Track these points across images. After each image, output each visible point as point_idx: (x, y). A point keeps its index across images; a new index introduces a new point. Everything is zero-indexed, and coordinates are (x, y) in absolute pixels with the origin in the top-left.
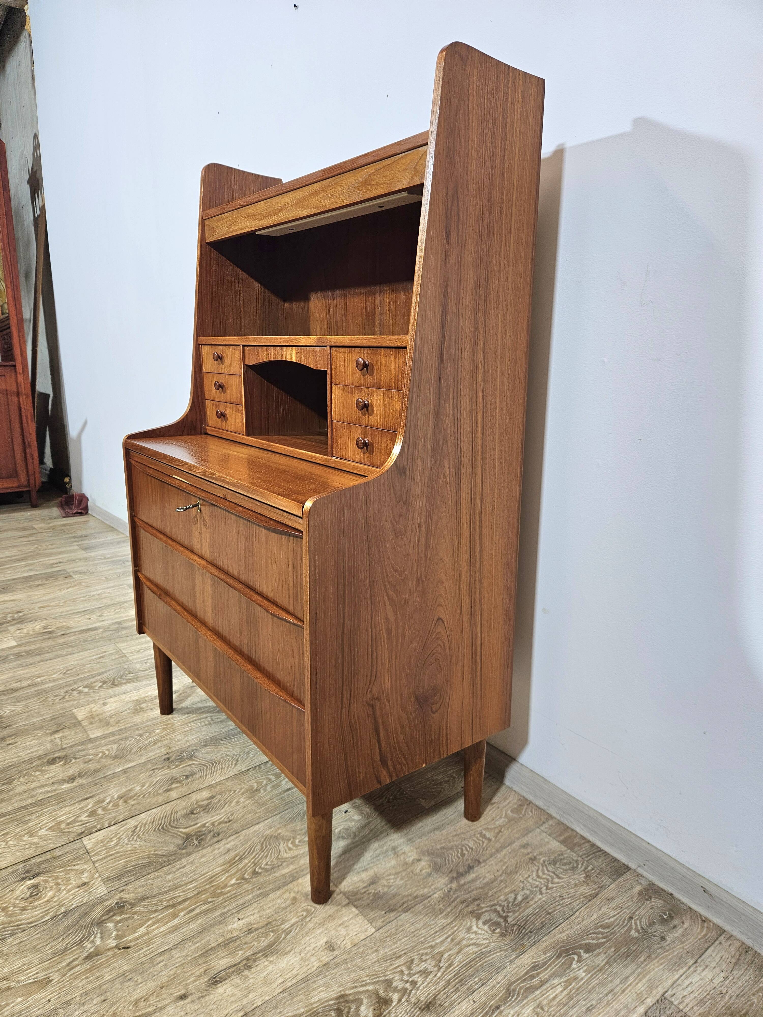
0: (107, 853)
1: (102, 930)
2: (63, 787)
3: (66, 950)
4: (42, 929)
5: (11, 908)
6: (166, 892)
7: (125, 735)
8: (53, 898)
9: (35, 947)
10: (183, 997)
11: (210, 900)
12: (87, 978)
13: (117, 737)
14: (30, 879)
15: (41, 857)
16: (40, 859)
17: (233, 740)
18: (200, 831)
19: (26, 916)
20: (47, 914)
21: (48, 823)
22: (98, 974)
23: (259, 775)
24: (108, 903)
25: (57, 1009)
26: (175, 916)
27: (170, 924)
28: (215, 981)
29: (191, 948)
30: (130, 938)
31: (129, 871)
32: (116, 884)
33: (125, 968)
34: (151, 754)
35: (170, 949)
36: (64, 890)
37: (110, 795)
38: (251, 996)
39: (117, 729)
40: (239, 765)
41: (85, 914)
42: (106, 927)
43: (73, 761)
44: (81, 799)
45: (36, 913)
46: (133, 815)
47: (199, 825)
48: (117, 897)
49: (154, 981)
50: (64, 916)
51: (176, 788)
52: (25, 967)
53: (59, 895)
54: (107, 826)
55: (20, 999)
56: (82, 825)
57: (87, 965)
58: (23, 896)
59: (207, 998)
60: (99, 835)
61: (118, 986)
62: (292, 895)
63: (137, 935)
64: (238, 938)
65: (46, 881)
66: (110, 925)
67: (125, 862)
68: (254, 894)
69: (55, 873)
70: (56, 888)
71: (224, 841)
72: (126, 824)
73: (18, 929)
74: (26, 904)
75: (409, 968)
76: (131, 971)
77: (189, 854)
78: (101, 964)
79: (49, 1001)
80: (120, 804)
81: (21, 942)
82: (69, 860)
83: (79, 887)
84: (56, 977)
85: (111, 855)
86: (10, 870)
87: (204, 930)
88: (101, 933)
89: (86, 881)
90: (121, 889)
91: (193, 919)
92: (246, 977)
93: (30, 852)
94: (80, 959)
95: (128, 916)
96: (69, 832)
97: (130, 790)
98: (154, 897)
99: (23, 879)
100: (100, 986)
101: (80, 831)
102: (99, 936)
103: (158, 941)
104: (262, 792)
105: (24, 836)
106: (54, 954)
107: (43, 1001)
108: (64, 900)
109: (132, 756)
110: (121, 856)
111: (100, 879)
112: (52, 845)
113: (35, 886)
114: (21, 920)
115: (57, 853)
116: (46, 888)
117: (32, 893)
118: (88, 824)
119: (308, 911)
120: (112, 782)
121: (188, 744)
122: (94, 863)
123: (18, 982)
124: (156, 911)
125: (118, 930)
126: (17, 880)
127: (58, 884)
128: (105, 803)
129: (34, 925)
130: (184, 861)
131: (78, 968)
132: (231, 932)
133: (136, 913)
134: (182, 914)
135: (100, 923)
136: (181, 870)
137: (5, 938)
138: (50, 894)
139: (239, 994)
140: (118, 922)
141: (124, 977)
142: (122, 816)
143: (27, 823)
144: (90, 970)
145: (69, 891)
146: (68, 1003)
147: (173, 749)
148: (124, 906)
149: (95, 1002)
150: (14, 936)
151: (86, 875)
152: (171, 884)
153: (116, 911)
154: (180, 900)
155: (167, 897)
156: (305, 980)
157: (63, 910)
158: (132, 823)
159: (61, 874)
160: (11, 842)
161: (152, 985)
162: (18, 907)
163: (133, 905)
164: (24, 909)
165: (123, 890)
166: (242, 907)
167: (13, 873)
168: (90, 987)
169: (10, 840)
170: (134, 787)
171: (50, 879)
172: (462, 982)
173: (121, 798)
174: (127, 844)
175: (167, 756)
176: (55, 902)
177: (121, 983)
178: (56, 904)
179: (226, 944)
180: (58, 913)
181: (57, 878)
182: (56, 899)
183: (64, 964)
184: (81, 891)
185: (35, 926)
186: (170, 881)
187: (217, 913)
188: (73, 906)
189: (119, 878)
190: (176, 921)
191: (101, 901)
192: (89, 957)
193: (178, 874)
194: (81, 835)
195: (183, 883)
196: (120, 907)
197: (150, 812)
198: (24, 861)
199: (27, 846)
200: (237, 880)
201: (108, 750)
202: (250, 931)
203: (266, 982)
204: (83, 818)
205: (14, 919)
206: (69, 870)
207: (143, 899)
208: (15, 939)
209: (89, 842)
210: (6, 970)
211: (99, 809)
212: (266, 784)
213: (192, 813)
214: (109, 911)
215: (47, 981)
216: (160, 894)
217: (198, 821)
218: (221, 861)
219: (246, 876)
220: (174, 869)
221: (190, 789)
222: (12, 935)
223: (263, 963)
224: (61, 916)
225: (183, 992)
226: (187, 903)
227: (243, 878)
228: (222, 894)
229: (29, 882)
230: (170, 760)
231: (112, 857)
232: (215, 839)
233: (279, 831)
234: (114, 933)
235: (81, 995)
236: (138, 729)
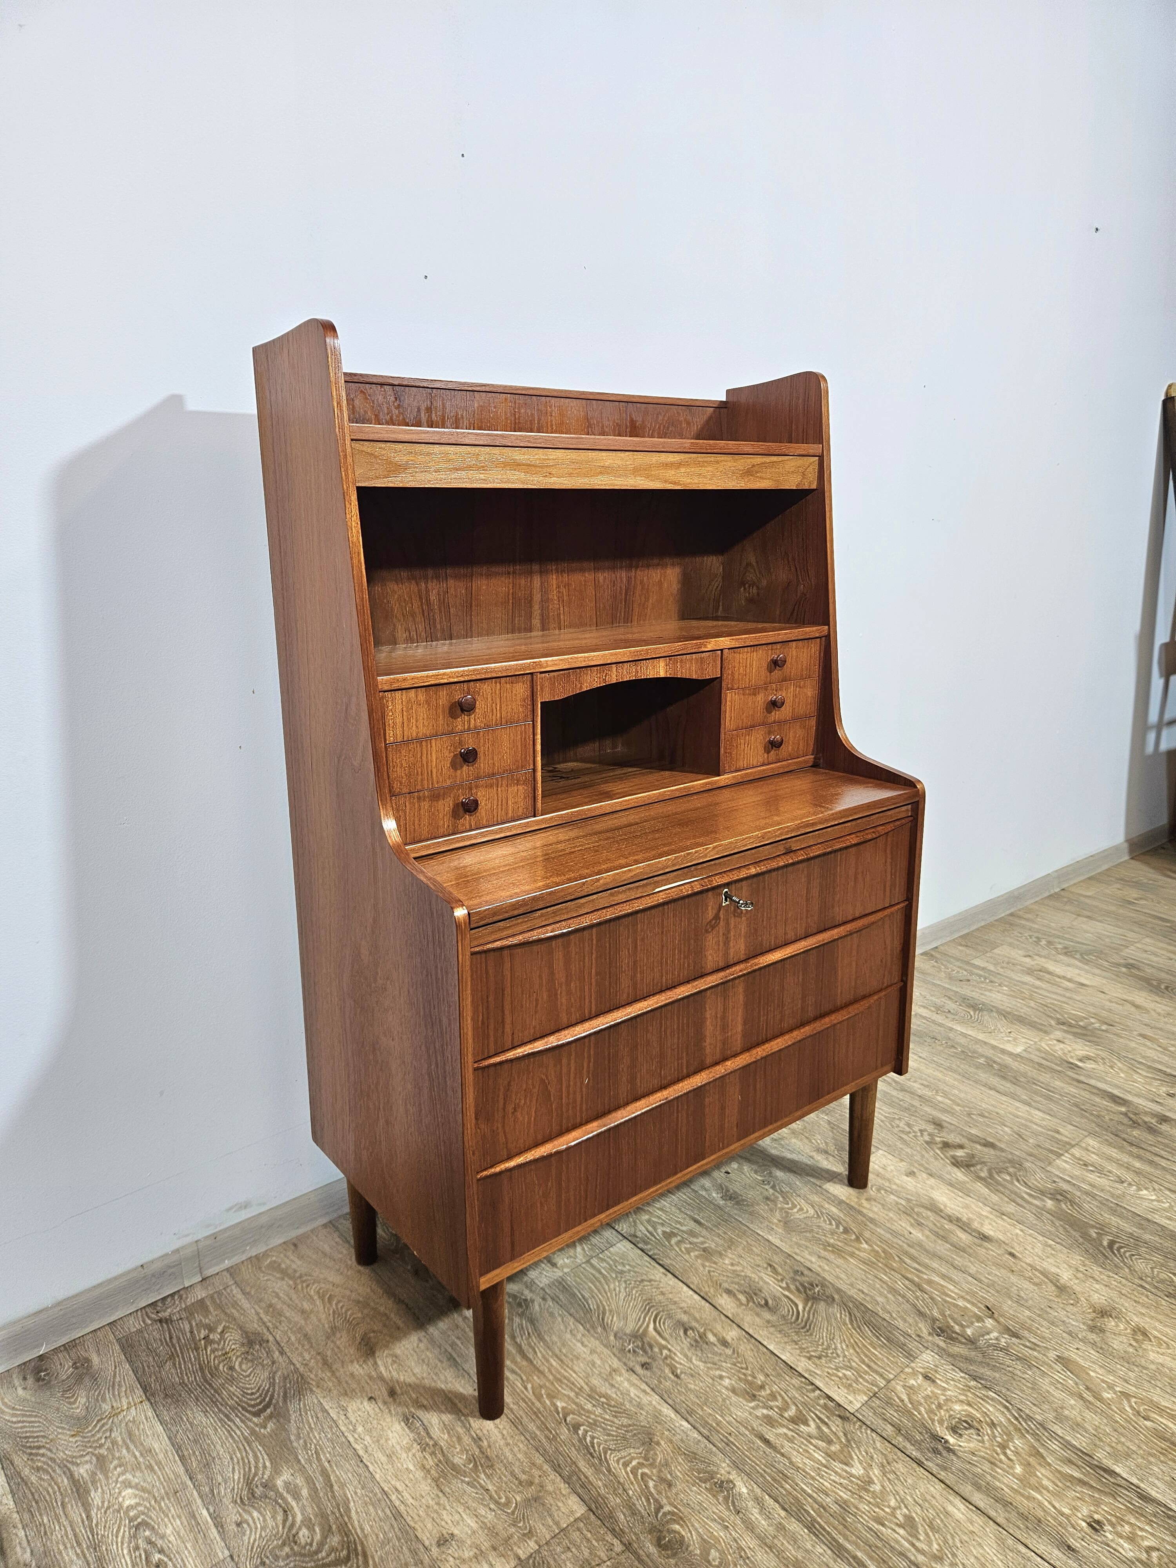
0: (866, 1373)
1: (979, 1336)
2: (744, 1490)
3: (1019, 1359)
4: (1008, 1393)
5: (999, 1439)
6: (903, 1297)
7: (574, 1453)
8: (962, 1402)
9: (1033, 1389)
10: (1012, 1255)
11: (897, 1259)
12: (1038, 1329)
13: (582, 1464)
14: (946, 1442)
15: (905, 1447)
16: (908, 1445)
17: (587, 1295)
18: (798, 1290)
19: (999, 1418)
20: (987, 1397)
21: (836, 1473)
22: (1029, 1321)
23: (672, 1254)
24: (942, 1344)
25: (1081, 1340)
26: (930, 1282)
27: (942, 1282)
28: (985, 1238)
29: (958, 1261)
30: (976, 1310)
31: (888, 1340)
32: (912, 1345)
33: (1010, 1302)
34: (633, 1392)
35: (970, 1275)
36: (945, 1395)
37: (750, 1414)
38: (984, 1213)
39: (553, 1475)
40: (653, 1277)
41: (968, 1360)
42: (973, 1334)
43: (667, 1508)
44: (768, 1450)
45: (991, 1409)
46: (786, 1369)
47: (787, 1293)
48: (930, 1338)
49: (1009, 1278)
50: (980, 1378)
51: (715, 1335)
52: (1059, 1386)
53: (956, 1397)
54: (818, 1392)
55: (1092, 1374)
56: (826, 1424)
57: (1026, 1334)
58: (975, 1437)
59: (1003, 1239)
60: (839, 1395)
61: (1030, 1302)
62: (864, 1201)
63: (969, 1306)
64: (931, 1231)
65: (941, 1422)
66: (969, 1332)
67: (875, 1348)
68: (874, 1227)
69: (923, 1418)
70: (946, 1404)
71: (808, 1264)
72: (807, 1370)
73: (1021, 1416)
74: (985, 1426)
75: (910, 1132)
76: (1010, 1298)
77: (839, 1291)
78: (1017, 1323)
79: (1077, 1349)
80: (768, 1392)
81: (1034, 1405)
82: (896, 1411)
83: (934, 1381)
84: (1052, 1355)
85: (869, 1366)
86: (942, 1475)
87: (934, 1255)
88: (983, 1336)
89: (920, 1377)
90: (917, 1339)
91: (927, 1267)
92: (969, 1219)
93: (901, 1467)
94: (1022, 1342)
95: (950, 1321)
96: (845, 1435)
97: (734, 1391)
98: (914, 1306)
99: (949, 1450)
100: (1039, 1316)
101: (839, 1421)
102: (987, 1337)
103: (966, 1287)
104: (707, 1245)
105: (873, 1492)
106: (1030, 1366)
107: (1080, 1354)
108: (959, 1388)
109: (642, 1418)
110: (866, 1356)
111: (913, 1365)
112: (878, 1445)
113: (954, 1430)
114: (1009, 1420)
115: (889, 1430)
116: (950, 1416)
117: (966, 1428)
118: (822, 1416)
119: (879, 1190)
120: (718, 1423)
121: (600, 1348)
122: (889, 1381)
123: (1076, 1384)
124: (932, 1298)
125: (972, 1323)
126: (954, 1458)
127: (940, 1406)
128: (771, 1413)
129: (1007, 1404)
130: (852, 1292)
131: (1033, 1340)
132: (927, 1237)
133: (944, 1315)
134: (925, 1277)
135: (972, 1342)
136: (866, 1291)
137: (1040, 1424)
138: (957, 1407)
139: (987, 1221)
140: (962, 1326)
141: (1019, 1301)
142: (794, 1381)
143: (845, 1502)
144: (1029, 1330)
145: (945, 1389)
146: (1070, 1334)
147: (616, 1363)
148: (939, 1328)
149: (1056, 1314)
150: (1032, 1415)
151: (912, 1382)
152: (890, 1296)
153: (949, 1332)
154: (907, 1282)
155: (909, 1295)
156: (951, 1185)
157: (973, 1383)
158: (802, 1365)
159: (922, 1409)
160: (893, 1503)
161: (1014, 1279)
162: (993, 1433)
163: (934, 1320)
164: (993, 1425)
165: (919, 1336)
166: (895, 1234)
167: (945, 1469)
168: (1044, 1323)
169: (889, 1507)
170: (727, 1388)
171: (936, 1418)
172: (909, 1109)
173: (754, 1396)
174: (845, 1356)
175: (638, 1369)
176: (966, 1396)
177: (1027, 1301)
178: (969, 1394)
179: (944, 1239)
180: (980, 1386)
181: (930, 1411)
182: (962, 1397)
183: (1036, 1354)
184: (938, 1376)
185: (1007, 1401)
186: (886, 1297)
187: (912, 1251)
188: (962, 1375)
189: (902, 1346)
190: (937, 1279)
191: (942, 1352)
192: (1015, 1335)
193: (873, 1293)
194: (845, 1416)
195: (884, 1286)
196: (942, 1331)
197: (775, 1352)
198: (920, 1464)
199: (891, 1476)
200: (861, 1243)
201: (626, 1465)
202: (920, 1224)
203: (967, 1207)
204: (812, 1428)
205: (1011, 1428)
206: (911, 1403)
207: (921, 1314)
208: (1034, 1413)
209: (854, 1402)
210: (1072, 1402)
211: (786, 1415)
212: (691, 1243)
213: (767, 1303)
214: (952, 1339)
215: (1060, 1359)
216: (908, 1301)
217: (778, 1294)
218: (840, 1261)
219: (854, 1237)
220: (868, 1298)
221: (715, 1319)
222: (1030, 1418)
223: (949, 1211)
224: (982, 1382)
225: (1007, 1256)
226: (909, 1276)
227: (857, 1239)
228: (884, 1251)
229: (952, 1440)
230: (648, 1361)
231: (872, 1364)
232: (806, 1272)
233: (775, 1221)
234: (977, 1324)
235: (1057, 1326)
236: (552, 1440)
